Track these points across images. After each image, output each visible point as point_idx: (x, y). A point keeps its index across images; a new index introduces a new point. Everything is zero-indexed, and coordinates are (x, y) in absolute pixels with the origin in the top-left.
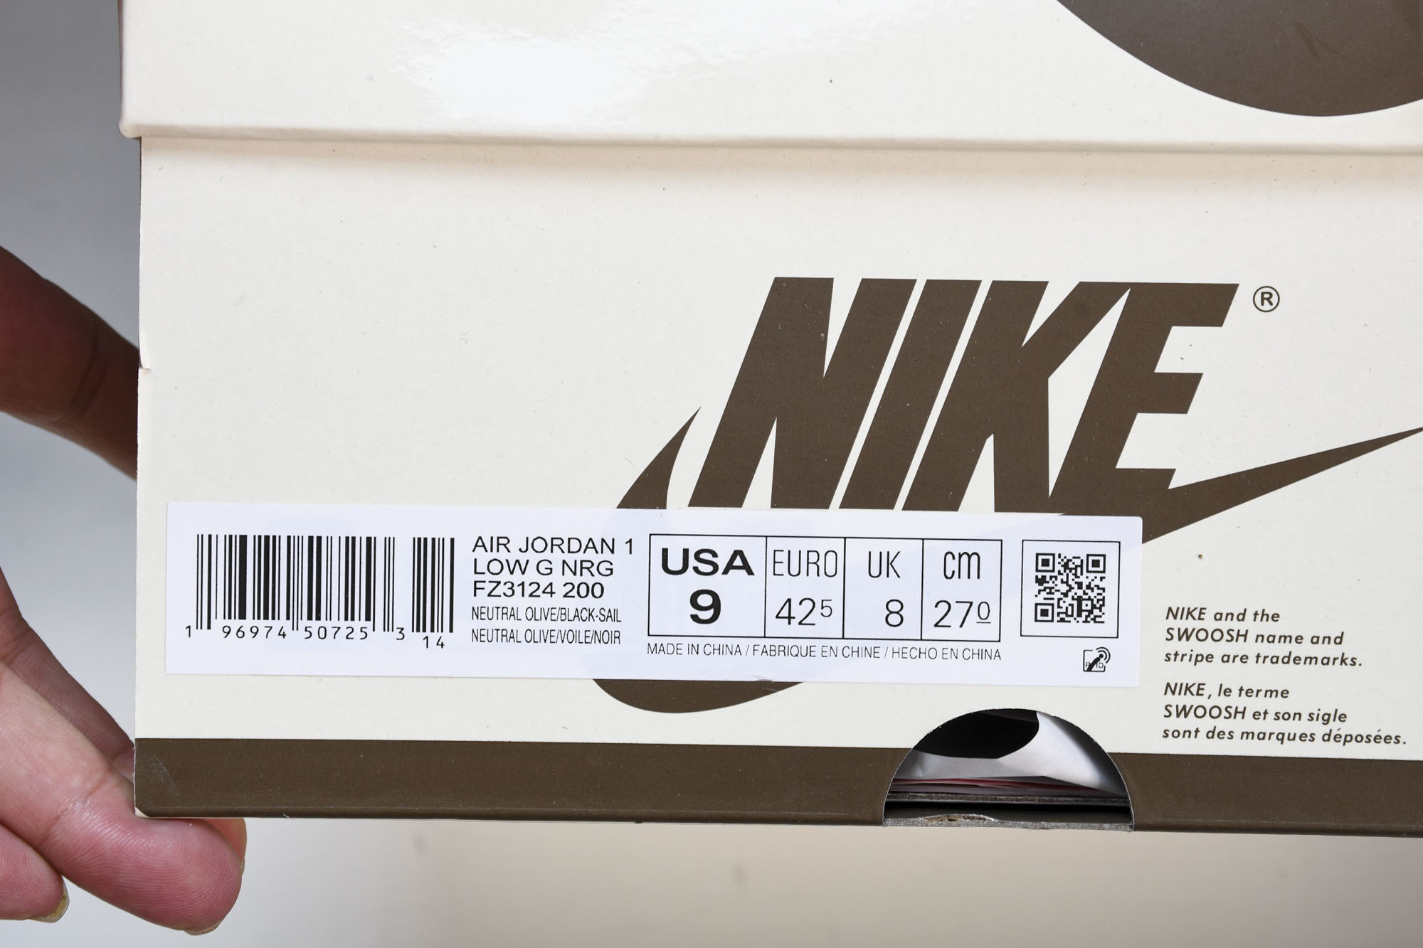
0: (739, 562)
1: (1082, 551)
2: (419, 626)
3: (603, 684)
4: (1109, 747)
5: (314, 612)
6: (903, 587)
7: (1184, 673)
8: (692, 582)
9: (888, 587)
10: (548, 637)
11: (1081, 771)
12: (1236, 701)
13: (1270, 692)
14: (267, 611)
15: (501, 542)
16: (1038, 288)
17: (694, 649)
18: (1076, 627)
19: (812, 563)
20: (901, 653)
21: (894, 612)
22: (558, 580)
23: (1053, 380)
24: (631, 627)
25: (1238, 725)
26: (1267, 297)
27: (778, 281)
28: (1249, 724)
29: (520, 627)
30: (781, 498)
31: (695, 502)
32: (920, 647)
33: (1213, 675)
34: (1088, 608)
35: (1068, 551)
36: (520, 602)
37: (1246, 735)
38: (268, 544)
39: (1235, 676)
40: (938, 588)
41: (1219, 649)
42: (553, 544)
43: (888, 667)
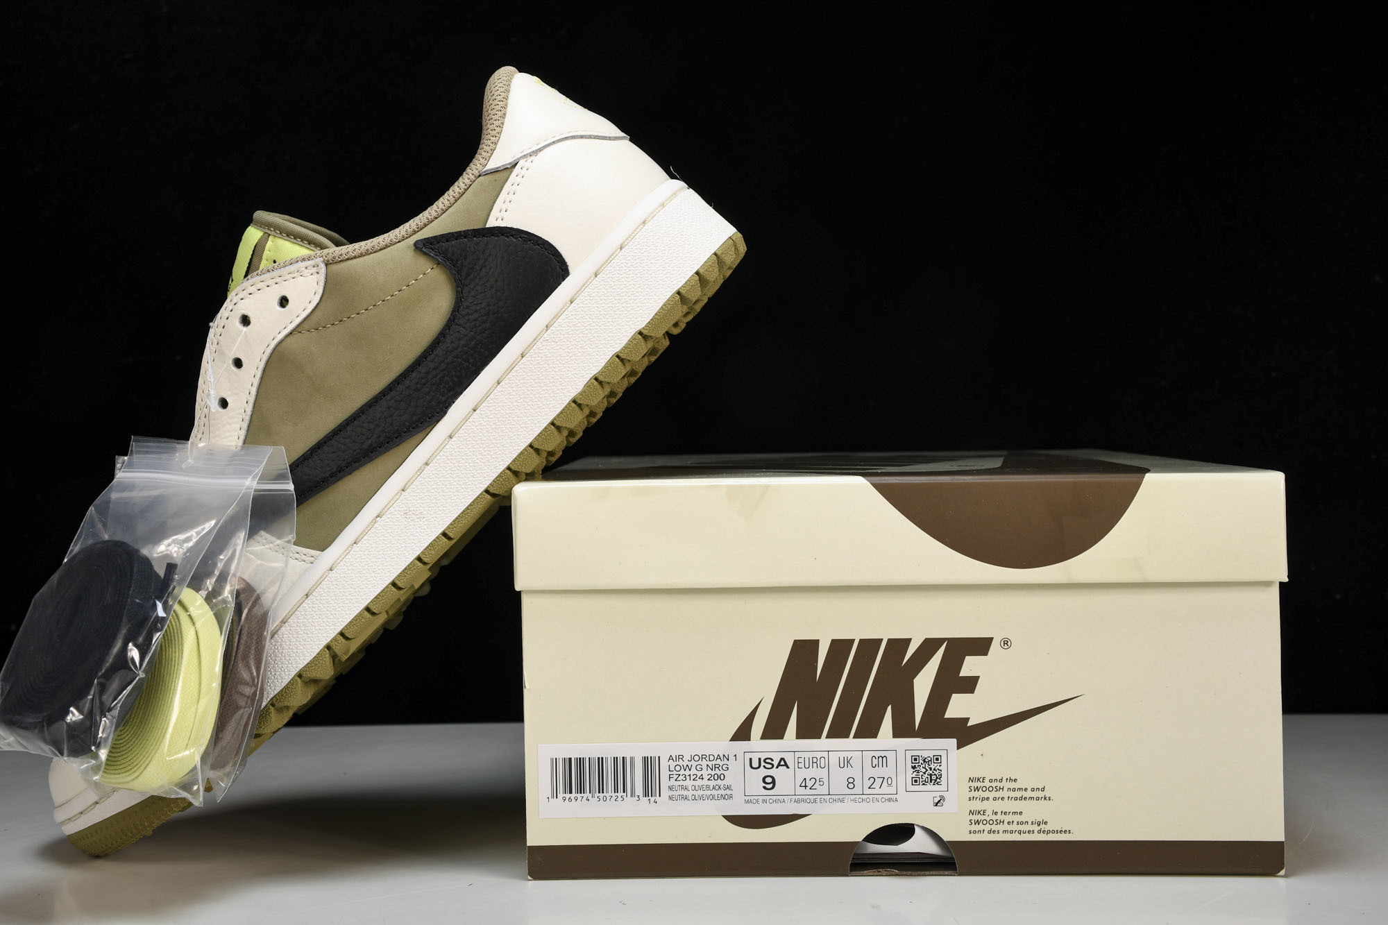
0: (783, 763)
1: (931, 754)
2: (646, 795)
3: (726, 817)
4: (946, 838)
5: (601, 790)
6: (855, 772)
7: (977, 805)
8: (763, 772)
9: (848, 772)
10: (701, 798)
11: (931, 848)
12: (1000, 817)
13: (1015, 813)
14: (581, 790)
15: (680, 757)
16: (908, 641)
17: (764, 801)
18: (930, 787)
19: (814, 762)
20: (854, 800)
21: (851, 783)
22: (705, 773)
23: (916, 681)
24: (737, 792)
25: (1001, 827)
26: (1006, 643)
27: (795, 642)
28: (1006, 827)
29: (689, 794)
30: (800, 735)
31: (763, 738)
32: (862, 797)
33: (989, 806)
34: (935, 779)
35: (925, 754)
36: (689, 783)
37: (1005, 831)
38: (580, 761)
39: (999, 807)
40: (870, 772)
41: (992, 795)
42: (703, 757)
43: (848, 807)
